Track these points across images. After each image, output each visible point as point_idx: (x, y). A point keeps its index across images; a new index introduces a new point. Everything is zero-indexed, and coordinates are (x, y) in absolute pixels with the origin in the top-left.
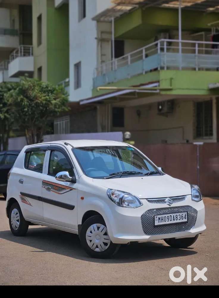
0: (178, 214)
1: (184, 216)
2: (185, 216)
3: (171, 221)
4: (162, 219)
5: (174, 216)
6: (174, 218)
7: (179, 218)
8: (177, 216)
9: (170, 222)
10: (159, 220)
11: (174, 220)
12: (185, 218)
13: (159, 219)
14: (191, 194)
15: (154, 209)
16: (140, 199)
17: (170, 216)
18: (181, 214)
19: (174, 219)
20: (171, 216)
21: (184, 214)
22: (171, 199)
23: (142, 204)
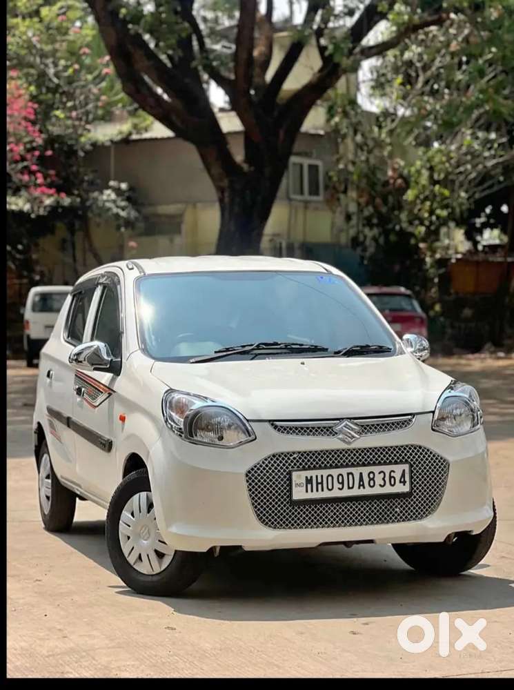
0: (376, 469)
1: (398, 476)
2: (403, 475)
3: (349, 488)
4: (317, 484)
5: (361, 474)
6: (361, 479)
7: (380, 482)
8: (371, 476)
9: (346, 493)
10: (309, 486)
11: (361, 485)
12: (400, 482)
13: (309, 481)
14: (433, 412)
15: (294, 453)
16: (248, 421)
17: (348, 474)
18: (387, 469)
19: (363, 485)
20: (352, 474)
21: (398, 469)
22: (356, 424)
23: (253, 437)
